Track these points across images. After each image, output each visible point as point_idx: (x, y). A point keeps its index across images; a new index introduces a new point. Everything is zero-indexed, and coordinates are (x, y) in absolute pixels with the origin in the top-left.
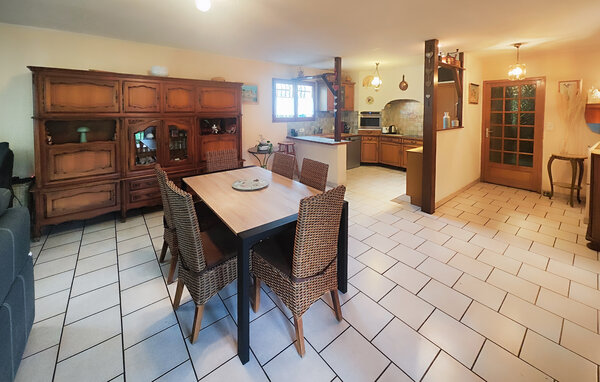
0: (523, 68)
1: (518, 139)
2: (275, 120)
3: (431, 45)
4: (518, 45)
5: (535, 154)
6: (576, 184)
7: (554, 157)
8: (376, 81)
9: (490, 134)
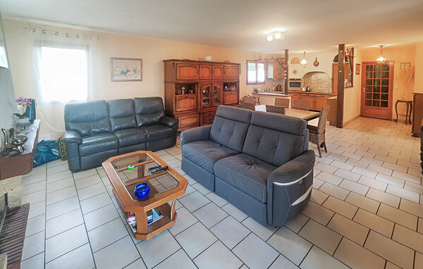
0: (384, 57)
1: (381, 93)
2: (248, 84)
3: (342, 47)
4: (381, 46)
5: (389, 100)
6: (409, 114)
7: (399, 101)
8: (304, 62)
9: (366, 91)
